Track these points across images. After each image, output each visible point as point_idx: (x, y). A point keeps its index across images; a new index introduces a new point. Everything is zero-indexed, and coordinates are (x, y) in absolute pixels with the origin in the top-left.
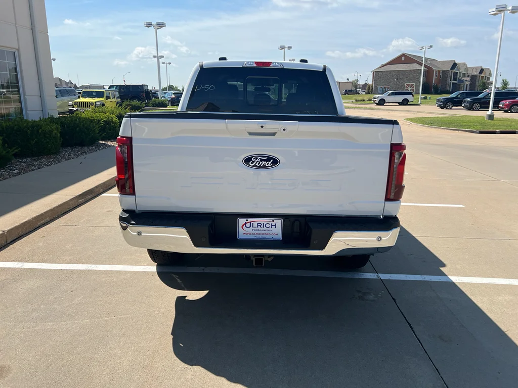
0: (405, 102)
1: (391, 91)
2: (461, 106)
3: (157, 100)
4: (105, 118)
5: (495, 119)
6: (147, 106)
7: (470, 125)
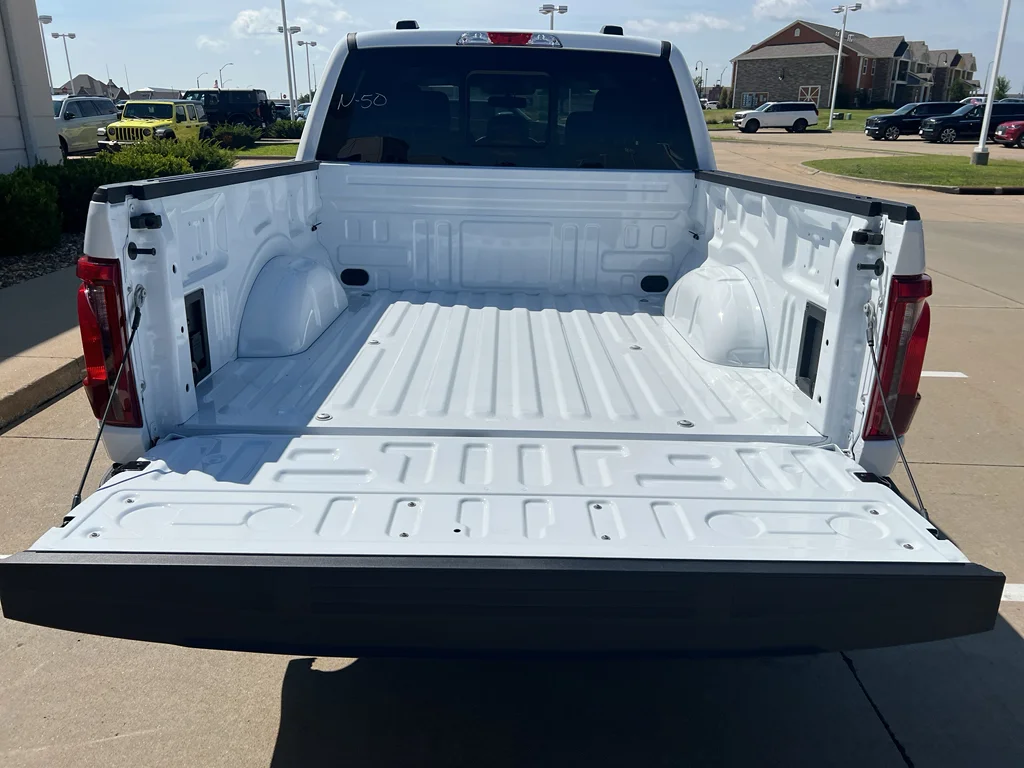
0: (800, 127)
1: (772, 103)
2: (917, 133)
3: (287, 122)
4: (164, 165)
5: (989, 162)
6: (265, 135)
7: (939, 177)
